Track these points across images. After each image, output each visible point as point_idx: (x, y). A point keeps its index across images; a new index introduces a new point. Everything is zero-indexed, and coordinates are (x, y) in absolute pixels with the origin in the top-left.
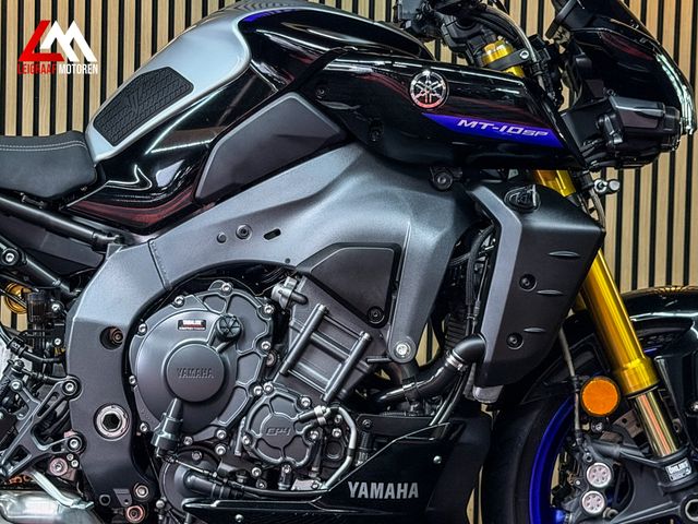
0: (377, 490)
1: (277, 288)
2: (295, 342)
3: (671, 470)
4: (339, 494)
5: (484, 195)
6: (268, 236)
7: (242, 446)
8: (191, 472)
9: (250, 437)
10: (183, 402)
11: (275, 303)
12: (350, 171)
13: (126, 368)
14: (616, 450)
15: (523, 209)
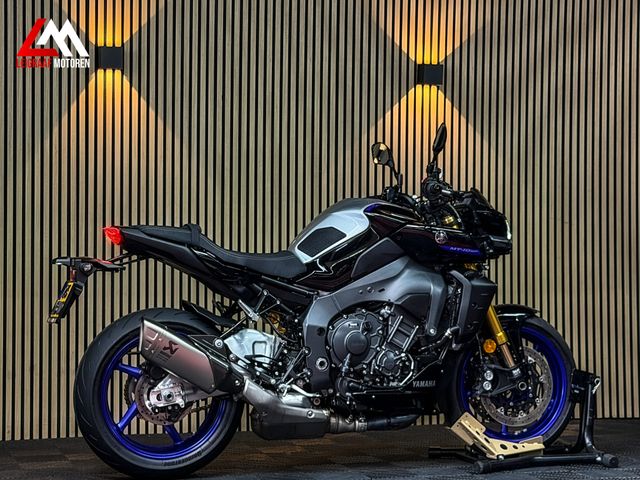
0: (422, 384)
1: (383, 311)
2: (392, 331)
3: (514, 372)
4: (409, 386)
5: (454, 273)
6: (380, 291)
7: (375, 370)
8: (351, 381)
9: (379, 366)
10: (352, 355)
11: (382, 316)
12: (406, 267)
13: (327, 343)
14: (493, 366)
15: (470, 278)
